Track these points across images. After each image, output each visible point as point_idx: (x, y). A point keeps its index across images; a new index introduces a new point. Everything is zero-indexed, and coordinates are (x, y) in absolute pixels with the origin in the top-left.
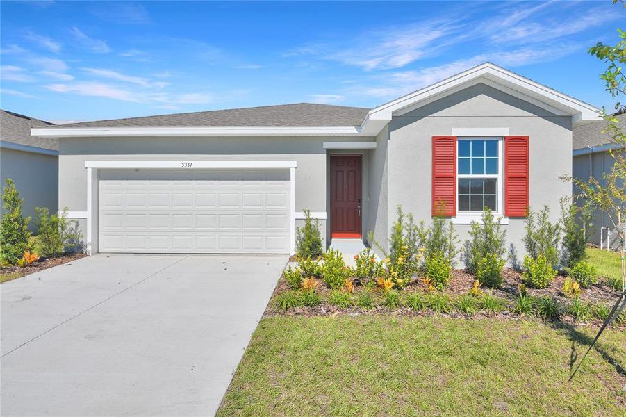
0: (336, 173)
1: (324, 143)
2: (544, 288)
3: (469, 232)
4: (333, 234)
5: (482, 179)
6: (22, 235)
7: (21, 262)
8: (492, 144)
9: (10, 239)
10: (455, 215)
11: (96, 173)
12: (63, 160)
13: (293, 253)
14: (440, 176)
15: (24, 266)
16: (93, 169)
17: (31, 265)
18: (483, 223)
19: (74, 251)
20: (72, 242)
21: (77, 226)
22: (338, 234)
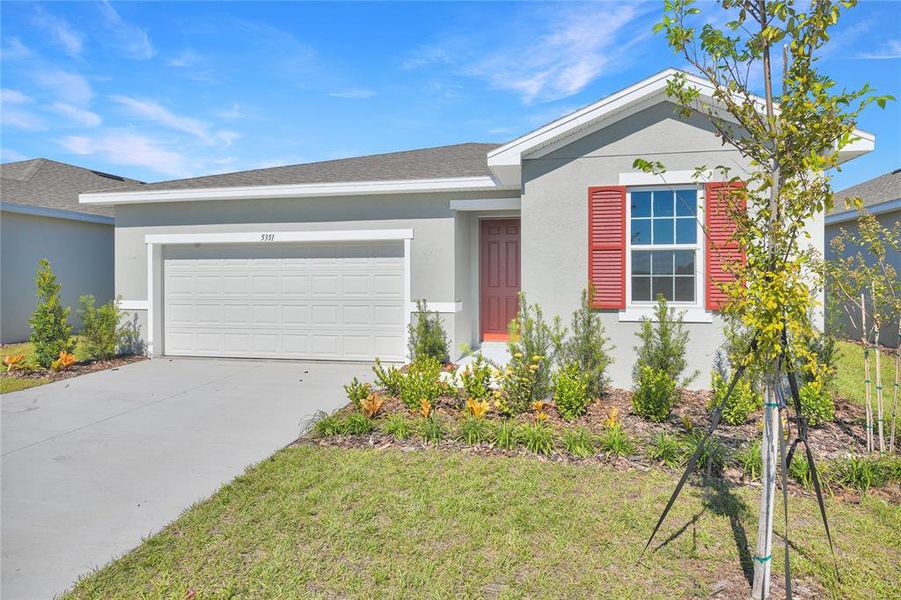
0: (489, 246)
1: (452, 202)
2: (738, 424)
3: (636, 334)
4: (485, 335)
5: (671, 252)
6: (59, 330)
7: (55, 364)
8: (687, 196)
9: (44, 335)
10: (623, 307)
11: (159, 250)
12: (121, 234)
13: (408, 362)
14: (602, 248)
15: (58, 370)
16: (155, 245)
17: (67, 369)
18: (657, 319)
19: (131, 352)
20: (130, 340)
21: (136, 319)
22: (493, 335)
